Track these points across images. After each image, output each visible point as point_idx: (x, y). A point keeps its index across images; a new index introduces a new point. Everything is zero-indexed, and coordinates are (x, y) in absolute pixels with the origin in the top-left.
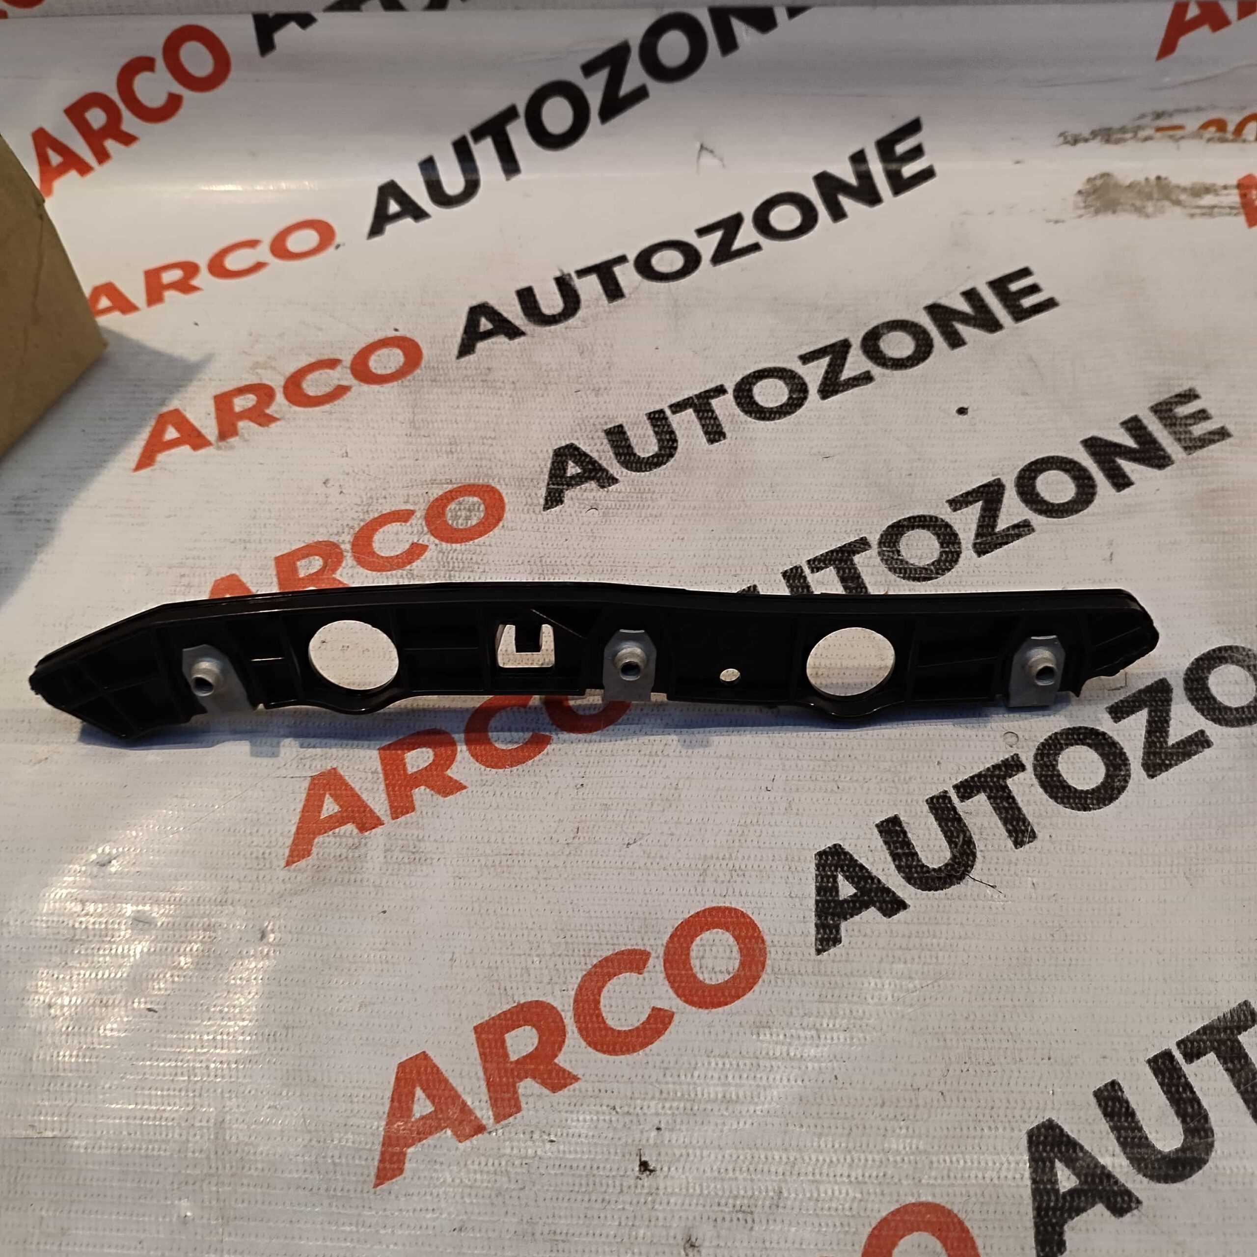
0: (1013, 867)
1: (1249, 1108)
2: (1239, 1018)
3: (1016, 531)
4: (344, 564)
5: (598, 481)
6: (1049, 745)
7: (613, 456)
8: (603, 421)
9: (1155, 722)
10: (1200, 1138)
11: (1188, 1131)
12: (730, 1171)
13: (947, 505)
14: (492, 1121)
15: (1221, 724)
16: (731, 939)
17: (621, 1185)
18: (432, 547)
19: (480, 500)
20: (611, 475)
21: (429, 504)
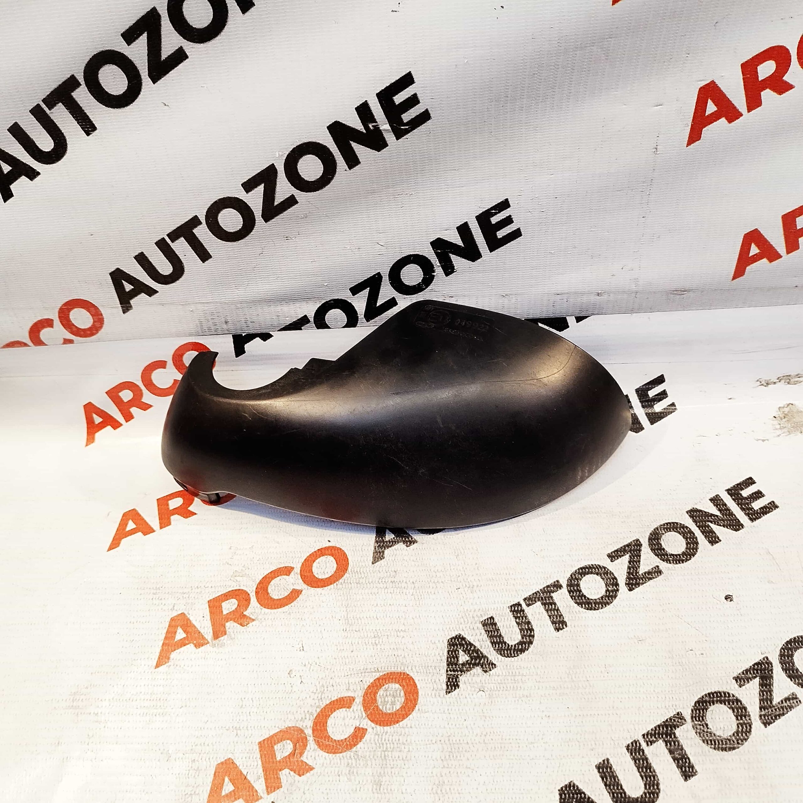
3: (788, 703)
4: (308, 748)
5: (482, 666)
7: (490, 645)
8: (479, 615)
13: (734, 682)
18: (370, 730)
19: (400, 687)
20: (491, 661)
21: (364, 691)
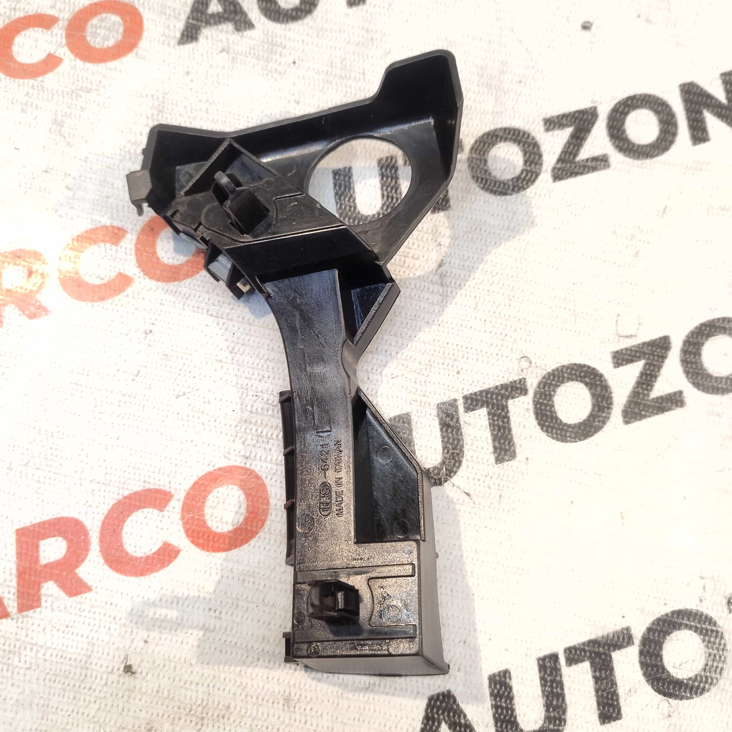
0: (488, 478)
1: (599, 709)
2: (618, 638)
3: (594, 164)
5: (235, 23)
6: (554, 376)
9: (646, 375)
10: (554, 726)
11: (548, 719)
12: (194, 684)
13: (542, 123)
14: (15, 610)
15: (698, 388)
16: (243, 497)
17: (107, 679)
18: (66, 61)
19: (121, 21)
20: (249, 20)
21: (73, 14)
